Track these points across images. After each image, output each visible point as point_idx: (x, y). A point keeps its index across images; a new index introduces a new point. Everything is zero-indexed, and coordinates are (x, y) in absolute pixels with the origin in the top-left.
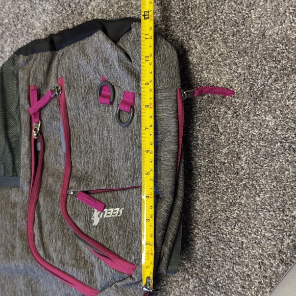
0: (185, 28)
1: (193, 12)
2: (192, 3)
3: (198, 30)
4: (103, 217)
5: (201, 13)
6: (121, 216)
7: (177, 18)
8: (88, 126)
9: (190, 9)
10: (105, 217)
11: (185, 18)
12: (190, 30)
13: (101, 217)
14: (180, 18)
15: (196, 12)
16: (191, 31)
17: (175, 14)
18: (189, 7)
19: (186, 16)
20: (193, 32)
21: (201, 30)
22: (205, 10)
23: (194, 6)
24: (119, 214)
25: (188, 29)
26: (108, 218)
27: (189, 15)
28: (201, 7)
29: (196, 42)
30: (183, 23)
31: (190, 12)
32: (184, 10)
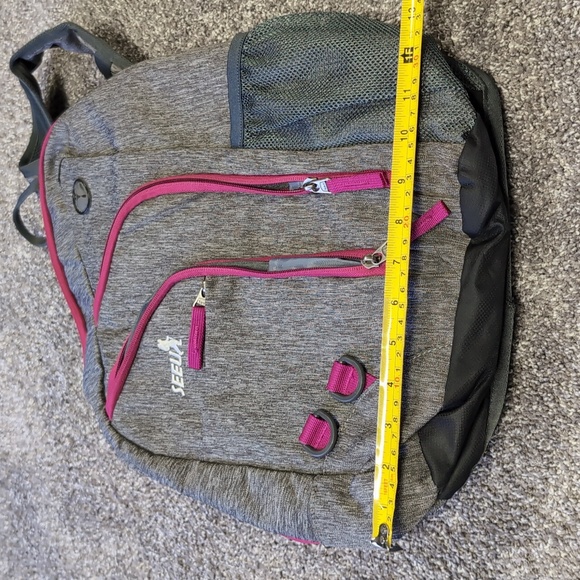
0: (535, 136)
1: (549, 104)
2: (545, 88)
3: (565, 138)
4: (171, 356)
5: (566, 105)
6: (172, 393)
7: (518, 120)
8: (309, 321)
9: (542, 99)
10: (171, 360)
11: (535, 118)
12: (546, 139)
13: (170, 353)
14: (522, 119)
15: (555, 105)
16: (550, 141)
17: (513, 112)
18: (539, 97)
19: (537, 113)
20: (553, 141)
21: (569, 137)
22: (574, 99)
23: (551, 93)
24: (176, 387)
25: (543, 137)
26: (170, 367)
27: (541, 111)
28: (564, 94)
29: (562, 161)
30: (532, 128)
31: (543, 106)
32: (529, 103)
